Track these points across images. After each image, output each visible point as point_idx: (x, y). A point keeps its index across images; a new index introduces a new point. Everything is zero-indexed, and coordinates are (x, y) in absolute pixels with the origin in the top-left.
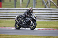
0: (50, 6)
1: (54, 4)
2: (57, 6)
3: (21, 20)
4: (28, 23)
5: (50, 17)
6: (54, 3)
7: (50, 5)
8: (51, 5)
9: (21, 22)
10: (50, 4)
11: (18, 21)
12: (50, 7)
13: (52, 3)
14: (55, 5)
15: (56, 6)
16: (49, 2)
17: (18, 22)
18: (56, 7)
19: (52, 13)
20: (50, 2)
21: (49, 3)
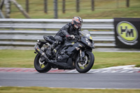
0: (9, 13)
1: (18, 8)
2: (25, 12)
3: (52, 50)
4: (71, 56)
5: (9, 40)
6: (19, 6)
7: (8, 10)
8: (12, 9)
9: (52, 53)
10: (9, 8)
11: (45, 51)
12: (8, 15)
13: (13, 6)
14: (22, 9)
15: (22, 12)
16: (6, 2)
17: (43, 54)
18: (23, 16)
19: (13, 29)
20: (9, 2)
21: (7, 6)
